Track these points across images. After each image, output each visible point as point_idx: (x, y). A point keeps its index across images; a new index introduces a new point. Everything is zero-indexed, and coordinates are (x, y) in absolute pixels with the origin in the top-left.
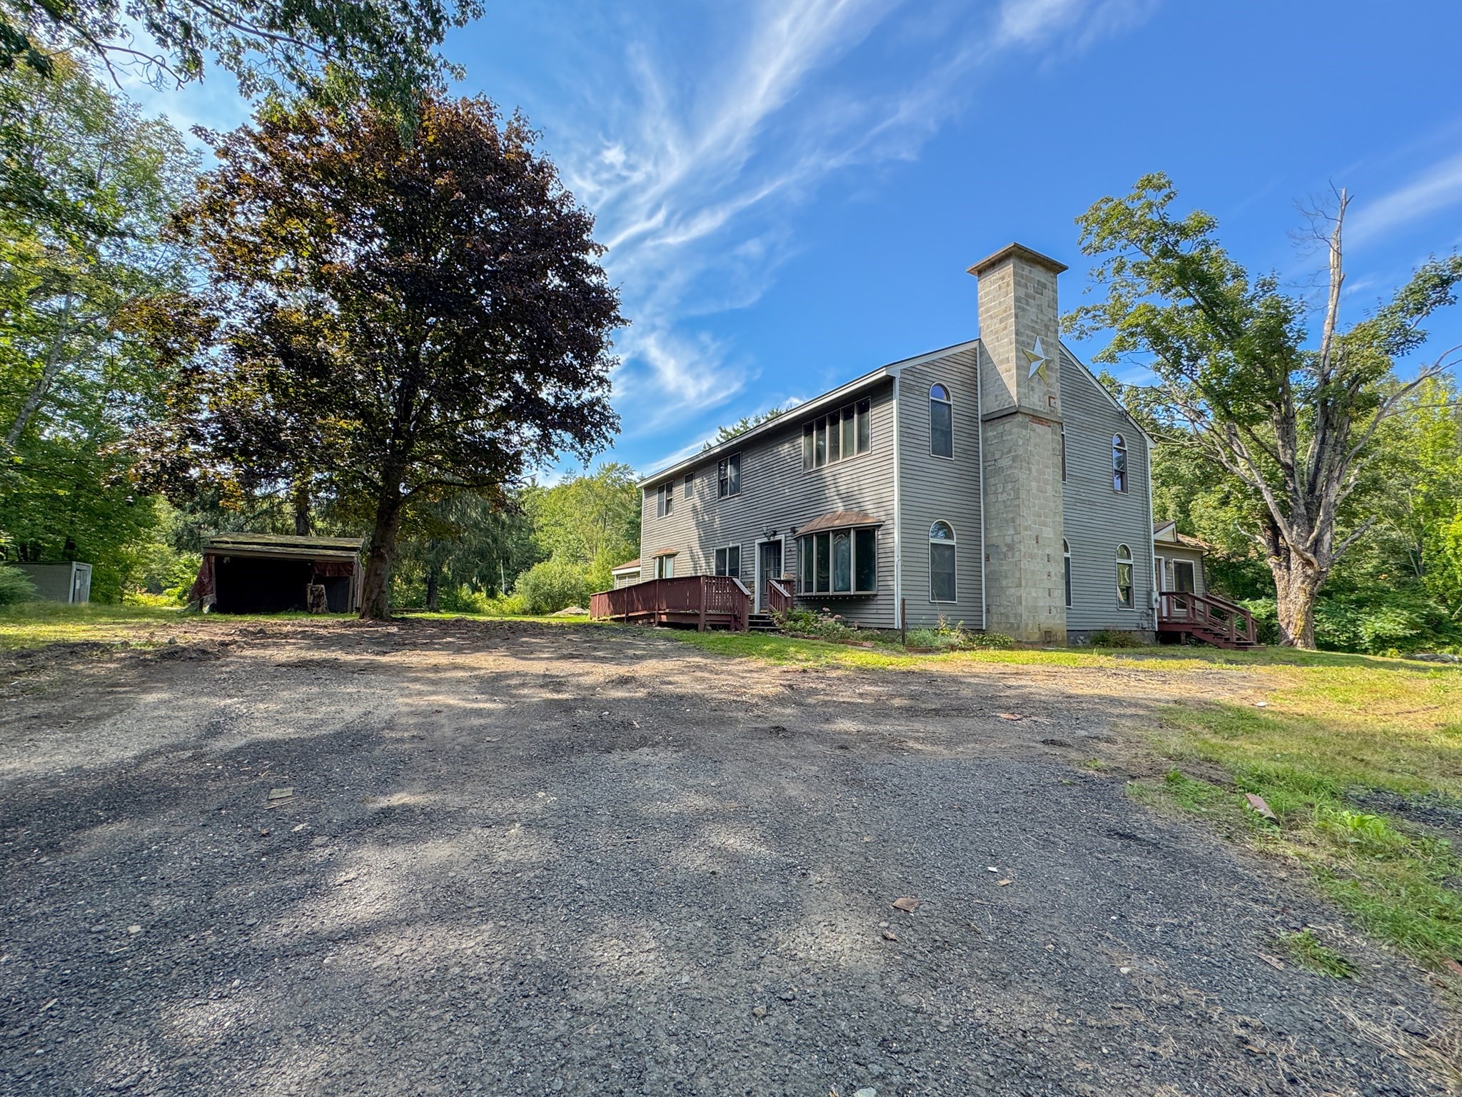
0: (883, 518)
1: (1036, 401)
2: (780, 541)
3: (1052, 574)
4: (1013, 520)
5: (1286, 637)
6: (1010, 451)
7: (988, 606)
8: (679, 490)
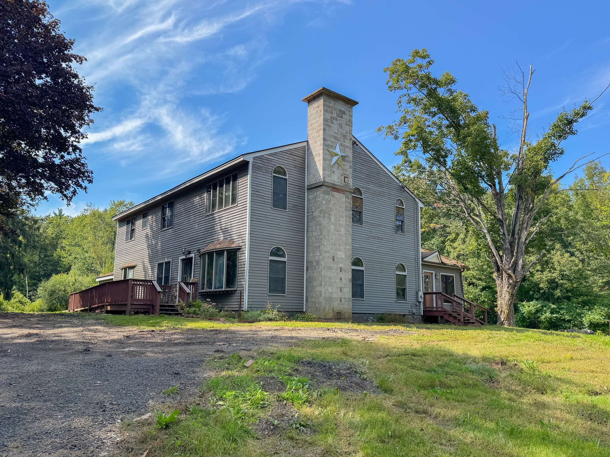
0: (241, 244)
1: (335, 179)
2: (192, 258)
3: (343, 279)
4: (319, 247)
5: (500, 319)
6: (318, 208)
7: (307, 297)
8: (139, 223)
